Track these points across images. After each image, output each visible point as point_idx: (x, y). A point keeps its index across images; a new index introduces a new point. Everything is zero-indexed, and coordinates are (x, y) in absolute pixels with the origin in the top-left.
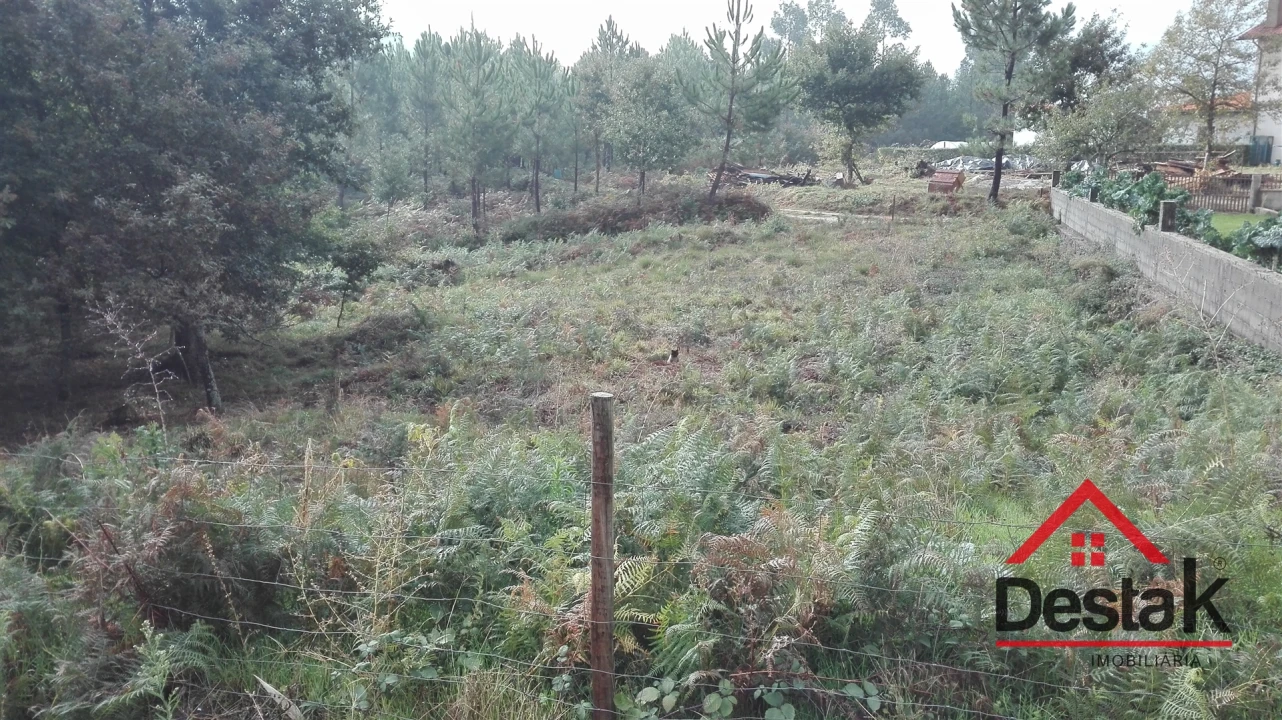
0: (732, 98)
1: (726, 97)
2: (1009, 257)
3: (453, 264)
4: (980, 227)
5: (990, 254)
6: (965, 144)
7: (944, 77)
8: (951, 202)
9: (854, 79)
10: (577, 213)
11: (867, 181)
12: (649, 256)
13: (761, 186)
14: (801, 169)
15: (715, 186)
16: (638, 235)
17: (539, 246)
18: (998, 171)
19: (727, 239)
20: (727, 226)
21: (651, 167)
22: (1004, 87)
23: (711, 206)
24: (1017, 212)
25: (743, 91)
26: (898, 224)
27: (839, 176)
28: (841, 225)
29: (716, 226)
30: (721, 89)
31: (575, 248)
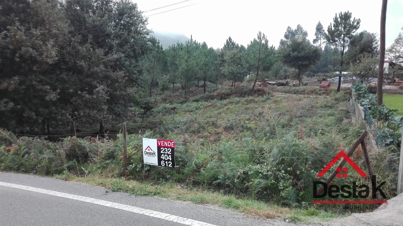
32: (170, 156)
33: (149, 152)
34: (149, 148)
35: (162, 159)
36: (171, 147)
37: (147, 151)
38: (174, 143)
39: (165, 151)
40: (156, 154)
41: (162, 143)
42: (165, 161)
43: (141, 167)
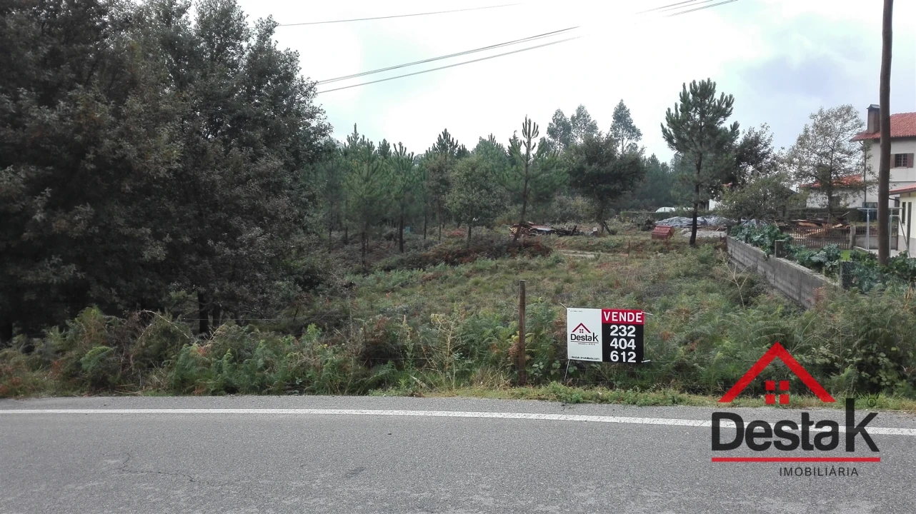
0: (526, 182)
1: (523, 181)
2: (698, 276)
3: (354, 284)
4: (682, 259)
5: (687, 275)
6: (673, 209)
7: (664, 165)
8: (666, 243)
9: (602, 169)
10: (428, 253)
11: (613, 233)
12: (478, 278)
13: (544, 236)
14: (567, 226)
15: (517, 236)
16: (471, 266)
17: (408, 274)
18: (694, 227)
19: (526, 268)
20: (525, 259)
21: (475, 224)
22: (695, 175)
23: (513, 248)
24: (704, 251)
25: (533, 178)
26: (632, 258)
27: (595, 229)
28: (597, 259)
29: (519, 259)
30: (520, 177)
31: (430, 274)
32: (633, 341)
33: (581, 335)
34: (581, 327)
35: (613, 348)
36: (634, 324)
37: (577, 333)
38: (642, 316)
39: (620, 330)
40: (600, 338)
41: (613, 316)
42: (619, 350)
43: (561, 368)
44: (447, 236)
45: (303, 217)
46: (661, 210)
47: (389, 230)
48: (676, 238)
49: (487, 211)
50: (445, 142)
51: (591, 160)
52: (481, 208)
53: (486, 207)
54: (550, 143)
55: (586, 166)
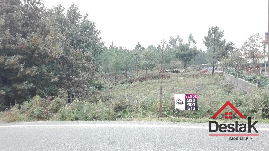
1: (162, 57)
2: (214, 84)
3: (113, 88)
4: (210, 79)
5: (211, 84)
6: (207, 64)
7: (204, 51)
8: (205, 74)
9: (185, 53)
10: (134, 78)
11: (189, 72)
12: (149, 85)
13: (168, 73)
14: (176, 70)
15: (160, 73)
16: (146, 82)
17: (128, 84)
18: (213, 69)
19: (163, 82)
20: (163, 80)
21: (148, 70)
22: (213, 54)
23: (159, 76)
24: (216, 77)
25: (165, 56)
26: (195, 79)
27: (183, 71)
28: (184, 79)
29: (161, 80)
30: (161, 56)
31: (135, 84)
32: (194, 103)
33: (179, 102)
34: (179, 100)
35: (188, 106)
36: (195, 98)
38: (197, 96)
39: (190, 100)
40: (184, 103)
41: (188, 96)
42: (190, 106)
43: (173, 112)
44: (140, 73)
45: (97, 69)
46: (203, 65)
47: (123, 72)
48: (208, 73)
49: (151, 66)
50: (138, 46)
51: (182, 50)
52: (149, 65)
53: (151, 65)
54: (169, 46)
55: (180, 52)
